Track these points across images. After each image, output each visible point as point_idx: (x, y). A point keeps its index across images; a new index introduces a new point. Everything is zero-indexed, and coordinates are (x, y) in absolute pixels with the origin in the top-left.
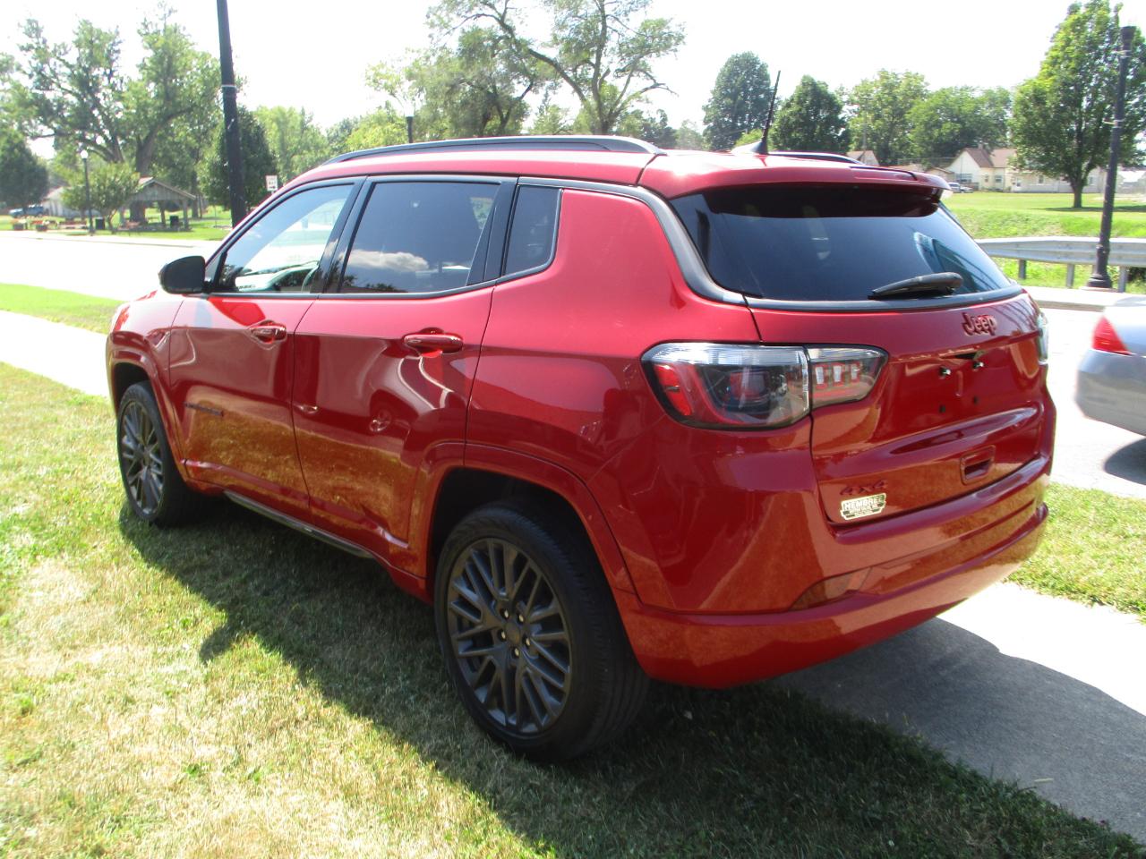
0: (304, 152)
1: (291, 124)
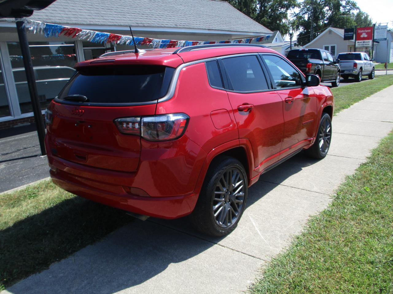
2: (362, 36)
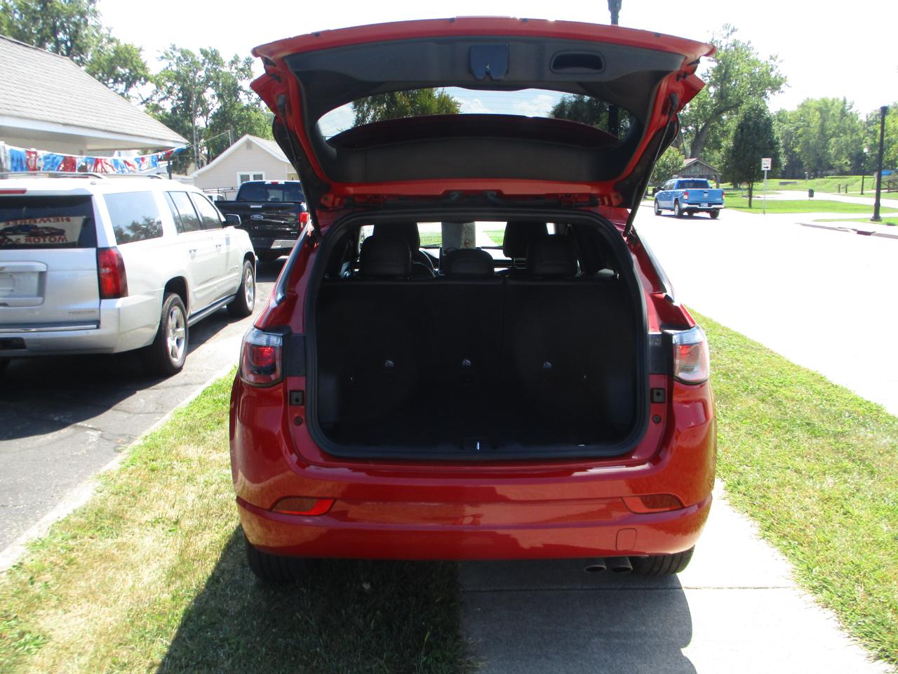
0: (841, 135)
1: (832, 112)
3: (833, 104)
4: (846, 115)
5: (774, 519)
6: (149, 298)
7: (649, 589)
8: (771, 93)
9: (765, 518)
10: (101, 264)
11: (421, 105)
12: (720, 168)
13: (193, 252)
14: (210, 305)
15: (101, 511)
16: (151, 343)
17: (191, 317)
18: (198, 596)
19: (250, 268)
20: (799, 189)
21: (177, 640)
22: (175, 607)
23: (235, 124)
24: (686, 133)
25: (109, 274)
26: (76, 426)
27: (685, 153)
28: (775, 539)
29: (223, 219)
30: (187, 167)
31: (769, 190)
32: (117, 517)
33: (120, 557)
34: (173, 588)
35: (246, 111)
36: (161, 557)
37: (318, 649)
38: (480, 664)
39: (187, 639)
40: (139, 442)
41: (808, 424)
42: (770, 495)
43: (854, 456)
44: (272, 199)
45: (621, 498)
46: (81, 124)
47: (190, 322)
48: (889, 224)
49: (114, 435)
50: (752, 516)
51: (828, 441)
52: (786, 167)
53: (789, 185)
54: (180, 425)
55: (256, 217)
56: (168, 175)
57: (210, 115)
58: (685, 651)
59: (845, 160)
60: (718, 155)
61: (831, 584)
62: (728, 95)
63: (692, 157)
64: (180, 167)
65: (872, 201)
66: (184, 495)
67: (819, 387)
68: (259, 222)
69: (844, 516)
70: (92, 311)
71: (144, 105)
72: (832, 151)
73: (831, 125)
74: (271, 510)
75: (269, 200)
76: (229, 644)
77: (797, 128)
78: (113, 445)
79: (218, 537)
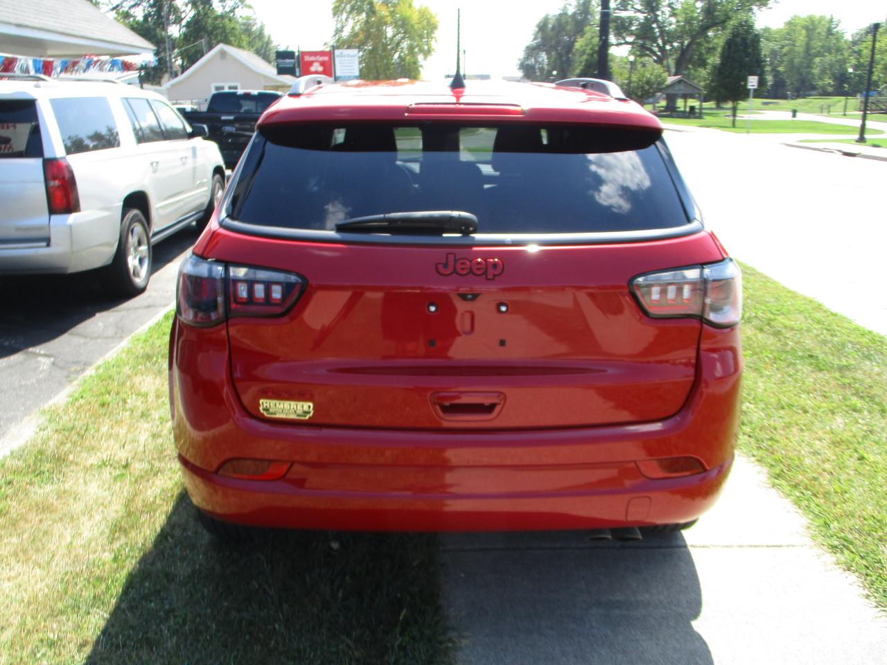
0: (826, 54)
1: (819, 30)
2: (313, 69)
3: (820, 23)
4: (832, 34)
5: (784, 465)
6: (105, 214)
7: (651, 548)
8: (758, 9)
9: (774, 463)
10: (49, 176)
11: (402, 15)
12: (705, 87)
13: (155, 164)
14: (175, 222)
15: (41, 452)
16: (110, 262)
17: (155, 234)
18: (145, 555)
19: (219, 182)
20: (782, 109)
21: (117, 613)
22: (116, 570)
23: (210, 34)
24: (670, 50)
25: (58, 187)
26: (27, 353)
27: (668, 70)
28: (787, 489)
29: (189, 130)
30: (160, 78)
31: (753, 110)
32: (60, 460)
33: (60, 507)
34: (116, 545)
35: (220, 19)
36: (106, 507)
37: (277, 626)
38: (464, 642)
39: (127, 611)
40: (90, 372)
41: (811, 356)
42: (778, 437)
43: (863, 392)
44: (245, 110)
45: (635, 462)
46: (36, 25)
47: (154, 240)
48: (875, 146)
49: (67, 362)
50: (758, 461)
51: (833, 375)
52: (772, 86)
53: (771, 105)
54: (137, 353)
55: (228, 129)
56: (139, 85)
57: (184, 23)
58: (696, 625)
59: (828, 81)
60: (703, 72)
61: (851, 543)
62: (715, 11)
63: (676, 74)
64: (154, 78)
65: (858, 123)
66: (137, 433)
67: (818, 315)
68: (230, 135)
69: (859, 462)
70: (40, 228)
71: (115, 11)
72: (816, 71)
73: (817, 44)
74: (217, 471)
75: (242, 111)
76: (175, 617)
77: (783, 47)
78: (65, 373)
79: (170, 484)
